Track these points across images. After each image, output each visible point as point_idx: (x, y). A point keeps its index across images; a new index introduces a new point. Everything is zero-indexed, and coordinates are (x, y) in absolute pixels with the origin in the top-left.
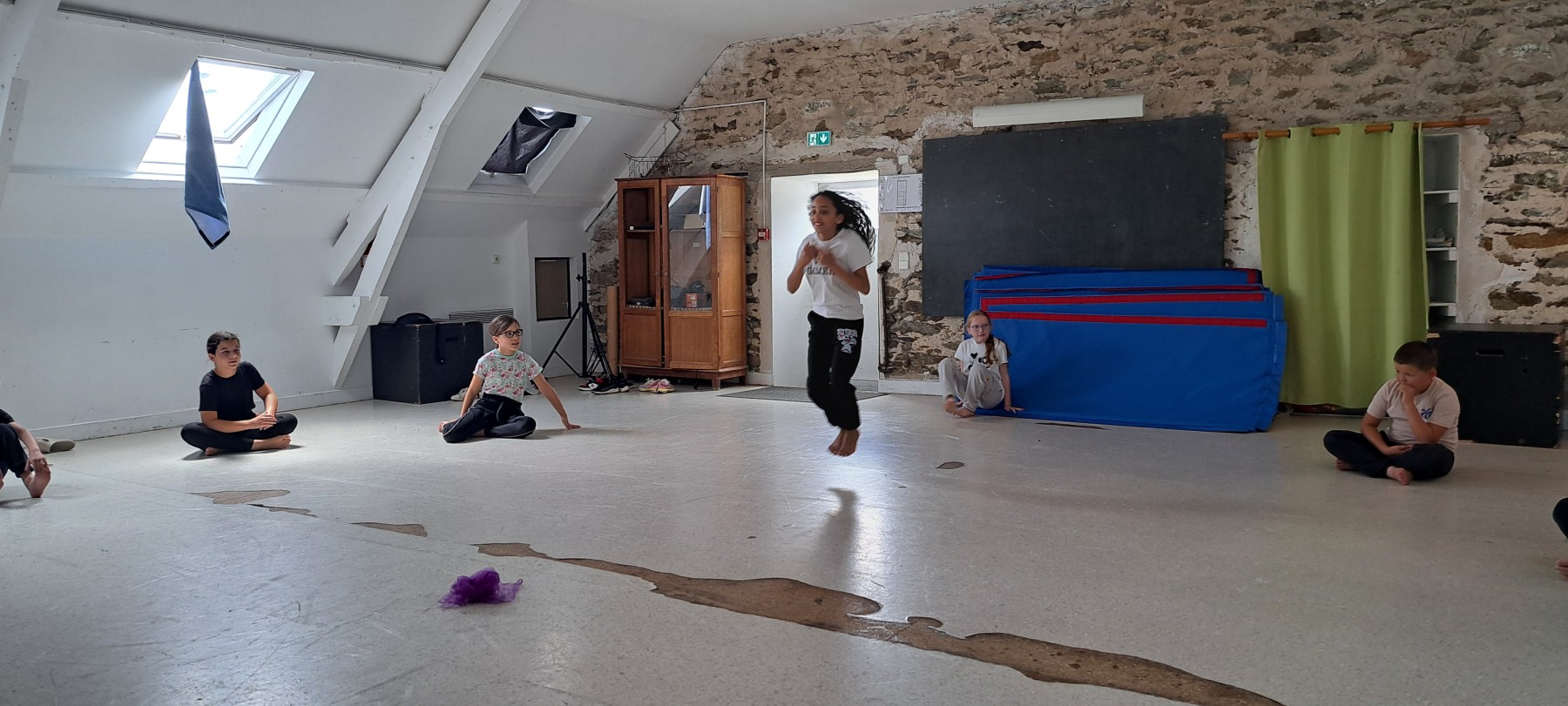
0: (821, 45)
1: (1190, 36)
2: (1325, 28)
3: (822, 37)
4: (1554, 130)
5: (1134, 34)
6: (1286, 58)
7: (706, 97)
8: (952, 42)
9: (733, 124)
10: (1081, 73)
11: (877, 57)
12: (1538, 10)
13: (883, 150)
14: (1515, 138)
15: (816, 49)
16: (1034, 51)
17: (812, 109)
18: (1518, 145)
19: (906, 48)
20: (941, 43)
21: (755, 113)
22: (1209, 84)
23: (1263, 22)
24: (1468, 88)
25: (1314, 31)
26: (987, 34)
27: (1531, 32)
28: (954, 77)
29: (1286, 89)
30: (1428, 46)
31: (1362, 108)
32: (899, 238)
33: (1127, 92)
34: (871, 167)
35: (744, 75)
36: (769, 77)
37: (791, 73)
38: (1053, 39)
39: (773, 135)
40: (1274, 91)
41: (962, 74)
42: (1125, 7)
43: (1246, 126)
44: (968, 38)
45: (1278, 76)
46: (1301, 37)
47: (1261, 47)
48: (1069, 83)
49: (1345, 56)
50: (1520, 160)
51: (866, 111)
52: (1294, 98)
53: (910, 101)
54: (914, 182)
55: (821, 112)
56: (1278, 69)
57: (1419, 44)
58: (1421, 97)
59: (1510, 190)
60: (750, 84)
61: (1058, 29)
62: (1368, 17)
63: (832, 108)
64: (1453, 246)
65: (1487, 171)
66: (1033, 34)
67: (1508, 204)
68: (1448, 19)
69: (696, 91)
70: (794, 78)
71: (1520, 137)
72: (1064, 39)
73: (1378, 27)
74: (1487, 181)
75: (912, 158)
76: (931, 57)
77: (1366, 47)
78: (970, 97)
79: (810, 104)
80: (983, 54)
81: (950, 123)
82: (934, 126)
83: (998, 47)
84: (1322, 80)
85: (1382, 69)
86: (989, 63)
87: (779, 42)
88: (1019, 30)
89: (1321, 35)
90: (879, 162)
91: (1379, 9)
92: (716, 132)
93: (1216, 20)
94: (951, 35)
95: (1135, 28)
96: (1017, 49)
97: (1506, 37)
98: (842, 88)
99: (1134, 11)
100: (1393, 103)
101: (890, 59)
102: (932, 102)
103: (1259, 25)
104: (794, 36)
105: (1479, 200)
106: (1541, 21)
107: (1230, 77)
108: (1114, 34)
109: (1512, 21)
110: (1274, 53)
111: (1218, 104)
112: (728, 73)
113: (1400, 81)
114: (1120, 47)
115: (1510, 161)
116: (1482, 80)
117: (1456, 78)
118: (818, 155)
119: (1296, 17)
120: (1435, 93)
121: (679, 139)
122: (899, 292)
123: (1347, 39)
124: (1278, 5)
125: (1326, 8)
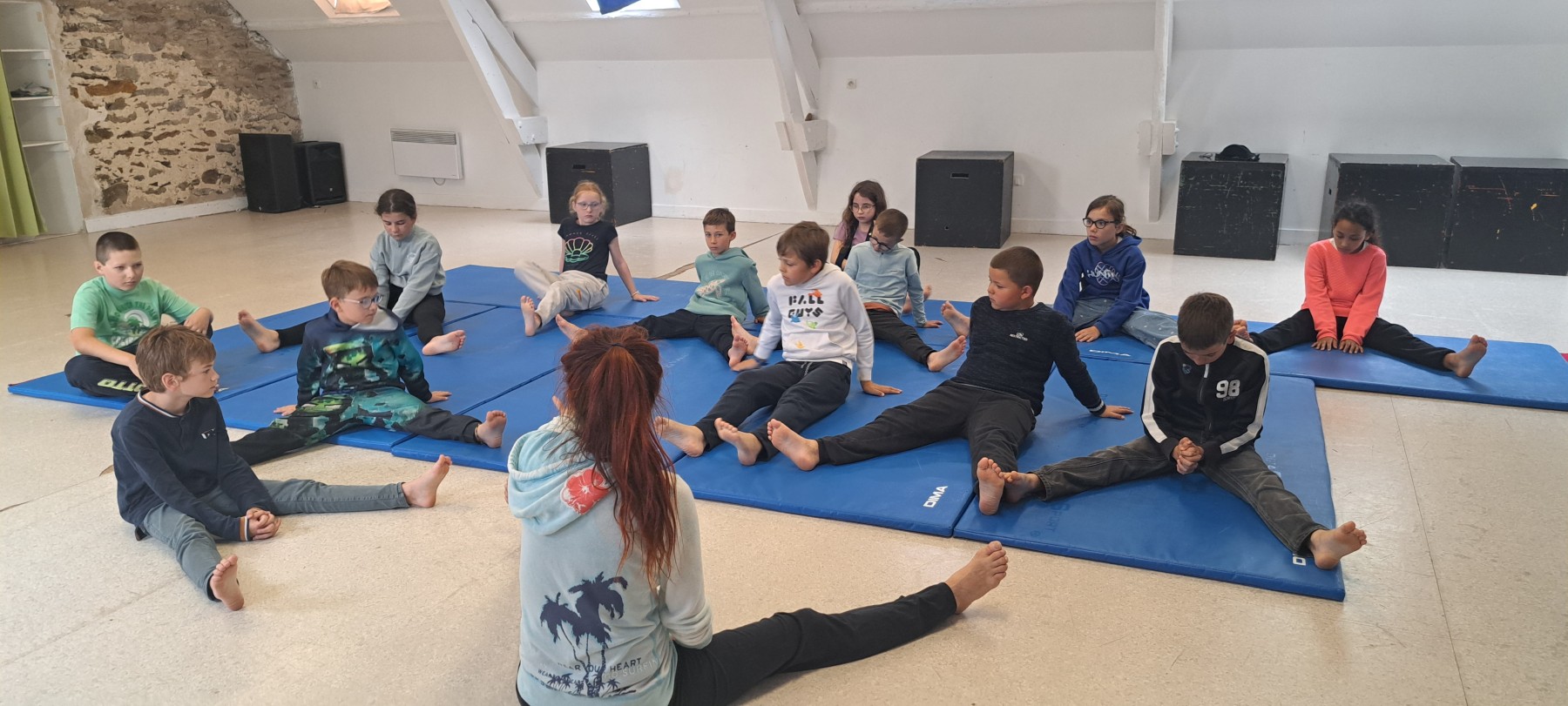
4: (96, 7)
14: (74, 10)
18: (77, 16)
50: (82, 27)
59: (80, 51)
64: (51, 95)
65: (63, 35)
67: (80, 61)
105: (63, 58)
115: (74, 29)
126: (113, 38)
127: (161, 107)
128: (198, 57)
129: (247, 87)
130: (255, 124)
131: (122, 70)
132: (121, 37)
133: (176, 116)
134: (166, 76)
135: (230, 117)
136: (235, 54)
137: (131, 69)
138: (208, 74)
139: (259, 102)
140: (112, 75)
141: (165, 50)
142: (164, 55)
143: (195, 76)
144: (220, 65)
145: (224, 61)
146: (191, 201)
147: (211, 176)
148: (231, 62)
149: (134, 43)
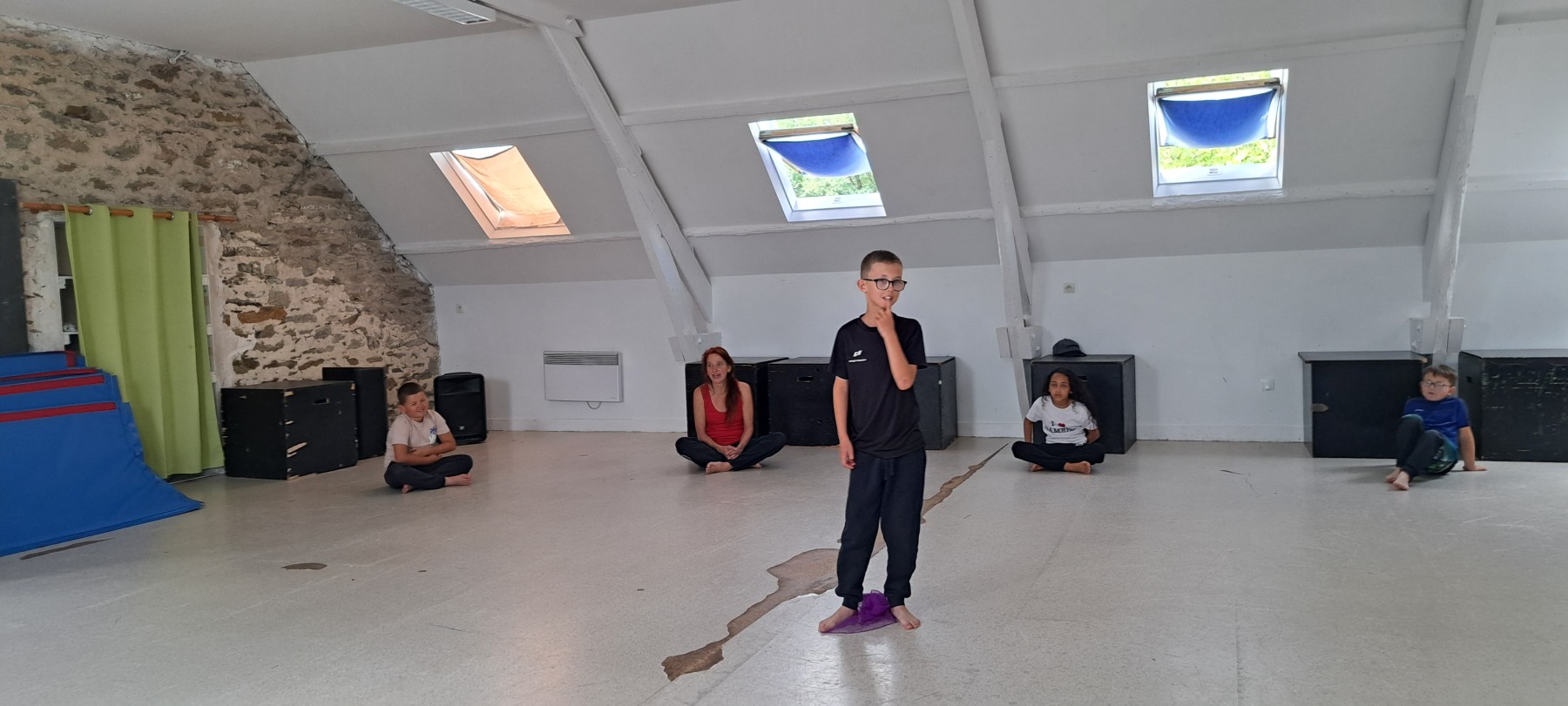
2: (94, 108)
4: (256, 230)
6: (62, 130)
12: (239, 134)
14: (235, 234)
18: (237, 240)
23: (36, 86)
24: (206, 189)
25: (84, 109)
27: (236, 151)
29: (64, 163)
30: (176, 145)
31: (129, 193)
40: (52, 163)
43: (29, 195)
45: (56, 148)
46: (74, 112)
47: (34, 112)
49: (113, 141)
50: (240, 252)
52: (72, 173)
56: (55, 140)
57: (169, 143)
58: (175, 189)
59: (237, 276)
62: (129, 106)
64: (208, 323)
65: (221, 259)
67: (236, 287)
68: (186, 126)
71: (239, 234)
73: (137, 120)
74: (224, 268)
77: (129, 136)
84: (95, 161)
85: (144, 159)
89: (92, 114)
91: (136, 103)
97: (223, 151)
100: (154, 193)
103: (29, 87)
105: (220, 284)
106: (241, 144)
107: (7, 138)
109: (226, 139)
110: (49, 121)
113: (158, 173)
115: (232, 253)
116: (213, 183)
117: (194, 178)
119: (66, 91)
120: (182, 188)
123: (114, 125)
124: (48, 72)
125: (95, 90)
126: (269, 262)
127: (307, 335)
128: (349, 283)
129: (392, 312)
130: (396, 351)
131: (275, 295)
132: (277, 261)
133: (322, 343)
134: (316, 302)
135: (373, 345)
136: (380, 279)
137: (283, 295)
138: (355, 299)
139: (401, 328)
140: (264, 301)
141: (317, 275)
142: (315, 280)
143: (343, 302)
144: (367, 290)
145: (371, 286)
148: (377, 287)
149: (288, 268)
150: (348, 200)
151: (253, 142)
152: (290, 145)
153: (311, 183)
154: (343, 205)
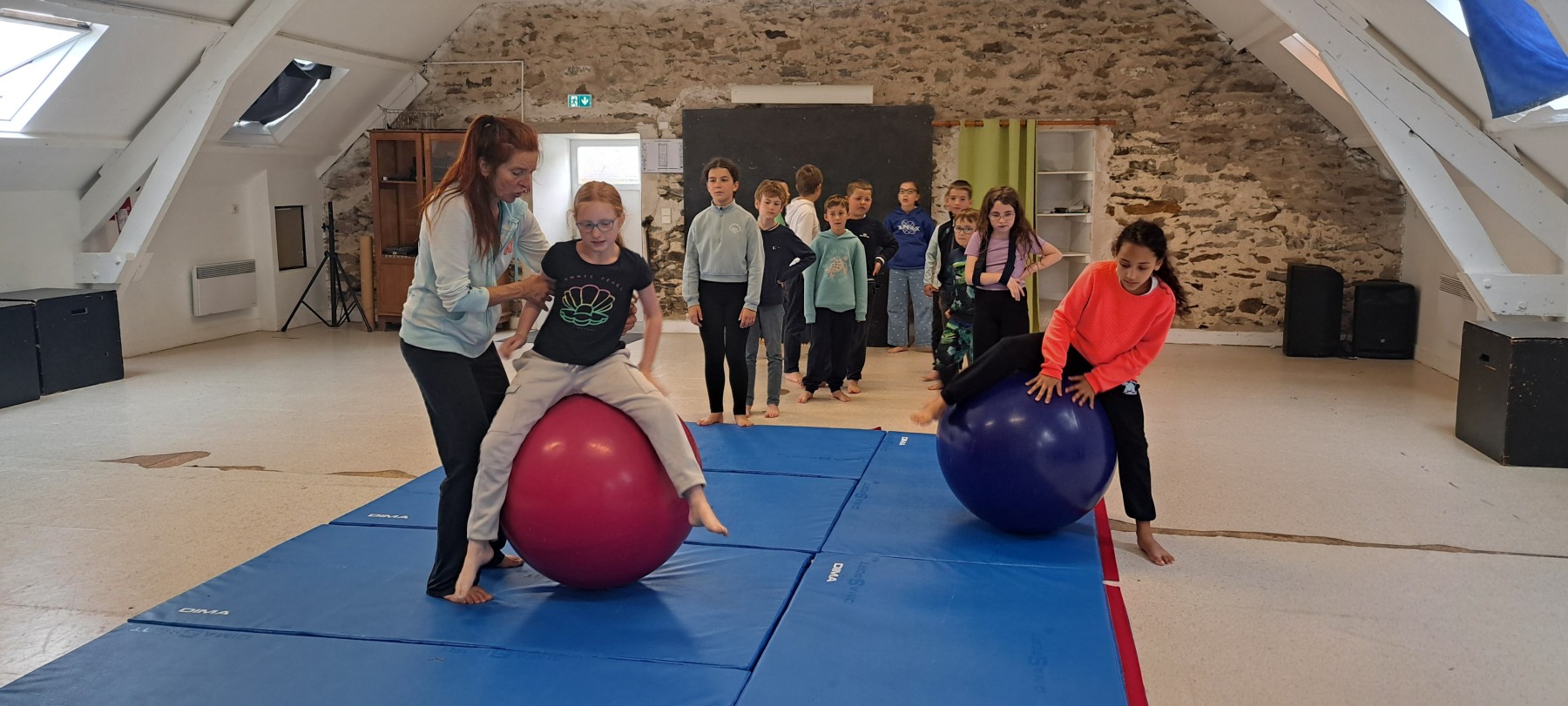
0: (581, 15)
1: (906, 39)
2: (1005, 42)
3: (581, 6)
4: (1154, 130)
5: (862, 34)
6: (977, 63)
7: (457, 52)
8: (707, 25)
9: (488, 81)
10: (819, 62)
11: (636, 31)
12: (1146, 43)
13: (643, 115)
14: (1129, 135)
15: (575, 17)
16: (779, 39)
17: (572, 73)
18: (1131, 140)
19: (663, 26)
20: (697, 24)
21: (510, 70)
22: (920, 79)
23: (961, 33)
24: (1102, 97)
25: (997, 44)
26: (739, 21)
27: (1142, 58)
28: (709, 55)
29: (977, 88)
30: (1076, 63)
31: (1030, 106)
32: (662, 196)
33: (859, 81)
34: (632, 130)
35: (500, 35)
36: (526, 39)
37: (550, 38)
38: (796, 31)
39: (532, 94)
40: (967, 89)
41: (717, 53)
42: (854, 10)
43: (948, 115)
44: (721, 22)
45: (971, 78)
46: (989, 48)
47: (959, 53)
48: (809, 69)
49: (1019, 65)
50: (1133, 151)
51: (626, 79)
52: (982, 95)
53: (668, 74)
54: (676, 147)
55: (581, 76)
56: (971, 72)
57: (1071, 61)
58: (1070, 101)
59: (1127, 172)
60: (506, 44)
61: (798, 21)
62: (1036, 36)
63: (592, 74)
64: (1089, 212)
65: (1112, 158)
66: (778, 24)
67: (1125, 182)
68: (1089, 44)
69: (446, 45)
70: (552, 42)
71: (1133, 135)
72: (804, 32)
73: (1042, 45)
74: (1113, 165)
75: (672, 124)
76: (687, 35)
77: (1034, 59)
78: (724, 74)
79: (569, 69)
80: (735, 38)
81: (706, 96)
82: (691, 97)
83: (749, 32)
84: (1002, 83)
85: (1045, 77)
86: (742, 46)
87: (536, 7)
88: (767, 20)
89: (1002, 47)
90: (640, 125)
91: (1042, 32)
92: (469, 87)
93: (925, 27)
94: (706, 19)
95: (862, 29)
96: (765, 36)
97: (1126, 61)
98: (602, 56)
99: (862, 14)
100: (1051, 104)
101: (648, 33)
102: (689, 76)
103: (957, 35)
104: (552, 3)
105: (1107, 179)
106: (1147, 51)
107: (936, 75)
108: (846, 31)
109: (1131, 49)
110: (968, 58)
111: (927, 96)
112: (481, 32)
113: (1056, 87)
114: (851, 43)
115: (1126, 152)
116: (1110, 91)
117: (1093, 86)
118: (579, 116)
119: (985, 32)
120: (1079, 99)
121: (428, 91)
122: (662, 243)
123: (1020, 53)
124: (971, 21)
125: (1007, 27)
126: (1166, 160)
127: (1206, 229)
128: (1267, 179)
129: (1328, 212)
130: (1329, 254)
131: (1168, 190)
132: (1176, 158)
133: (1223, 238)
134: (1219, 198)
135: (1293, 244)
136: (1318, 174)
137: (1179, 190)
138: (1276, 195)
139: (1339, 228)
140: (1155, 196)
141: (1224, 171)
142: (1222, 177)
143: (1258, 198)
144: (1294, 187)
145: (1301, 183)
146: (1218, 328)
147: (1251, 305)
148: (1312, 184)
149: (1188, 164)
150: (1281, 93)
151: (1162, 48)
152: (1207, 45)
153: (1231, 79)
154: (1272, 98)
